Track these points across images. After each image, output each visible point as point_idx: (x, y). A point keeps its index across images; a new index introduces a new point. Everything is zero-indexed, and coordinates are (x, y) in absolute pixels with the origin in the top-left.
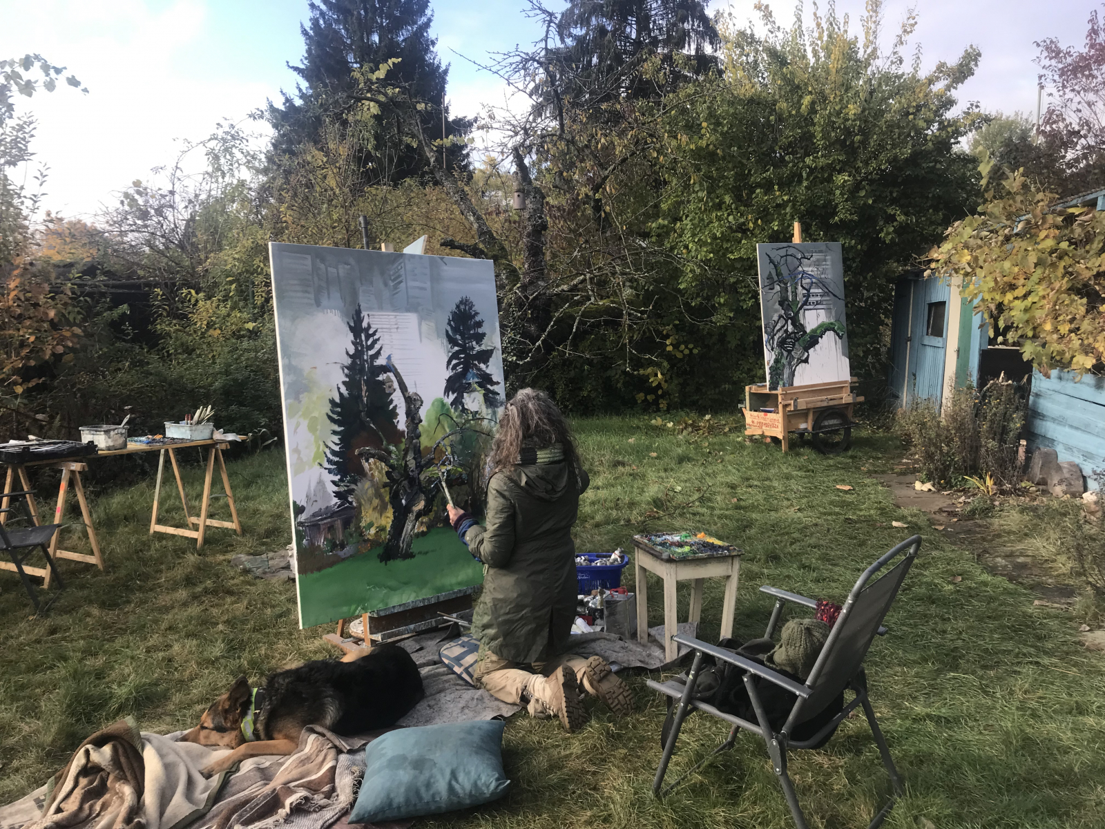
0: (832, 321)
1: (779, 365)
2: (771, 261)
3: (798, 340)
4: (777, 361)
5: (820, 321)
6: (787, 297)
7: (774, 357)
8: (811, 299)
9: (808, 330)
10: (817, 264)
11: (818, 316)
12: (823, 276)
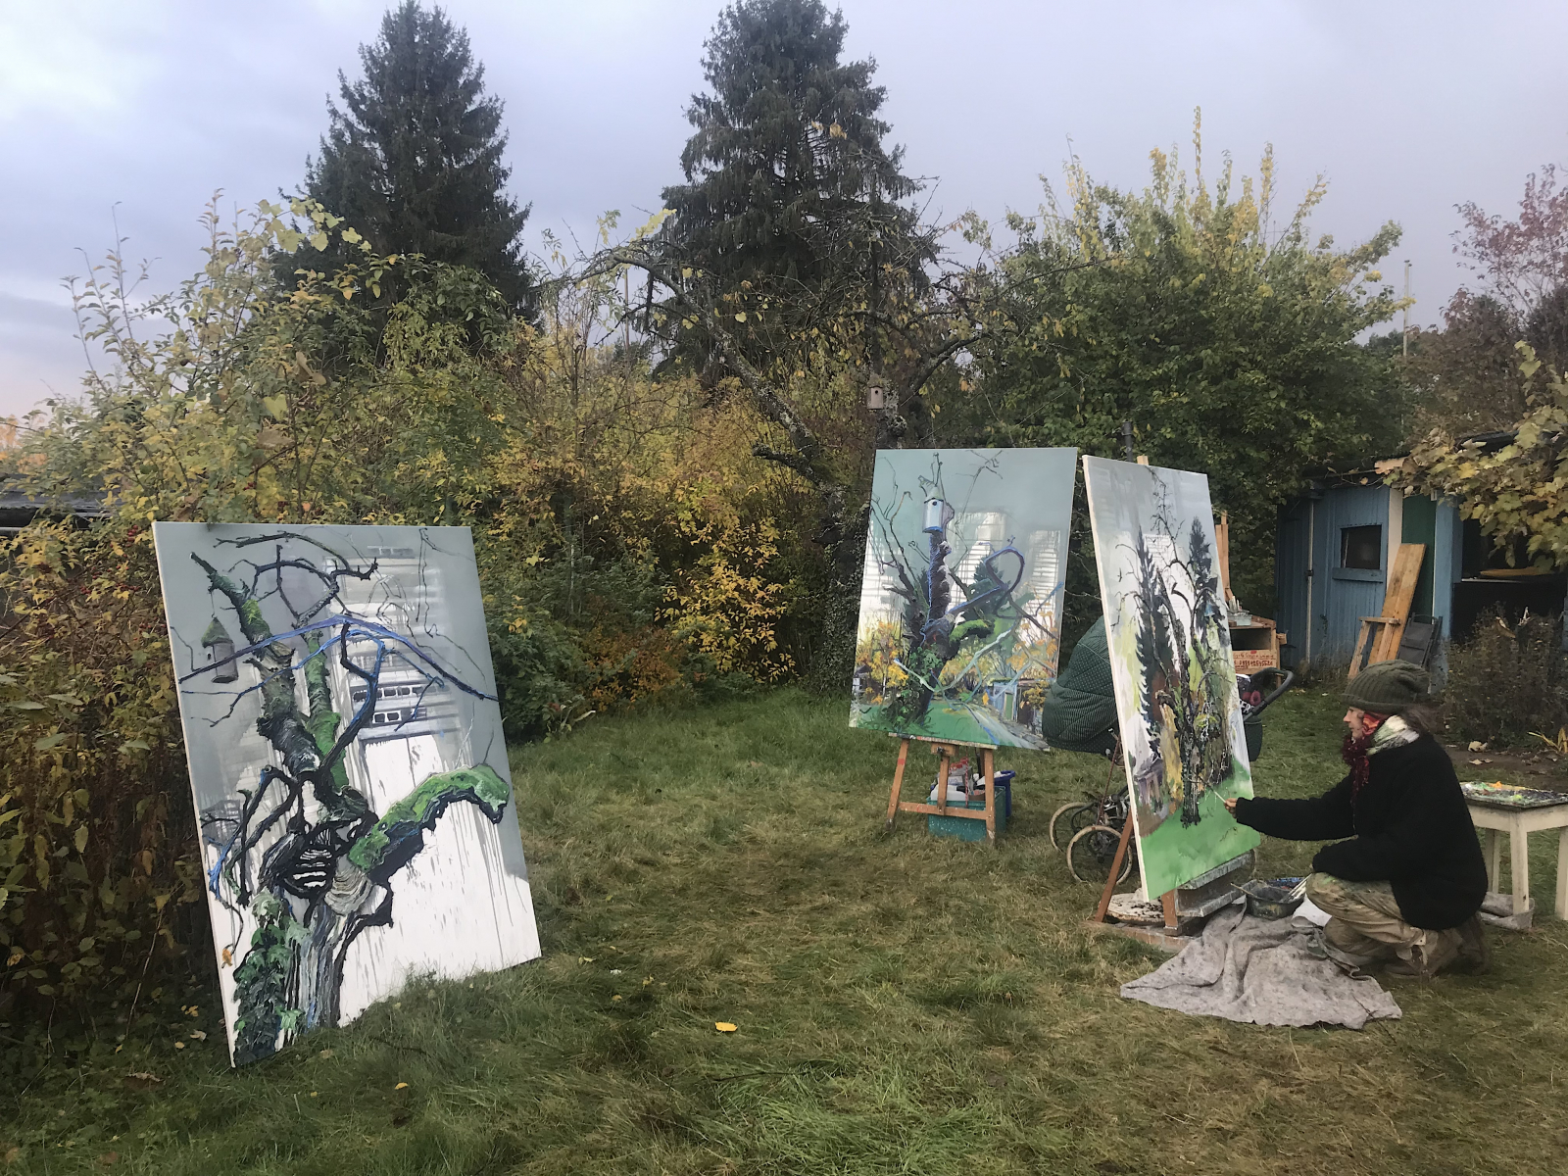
0: (464, 768)
1: (276, 953)
2: (217, 584)
3: (347, 847)
4: (265, 941)
5: (421, 774)
6: (293, 705)
7: (252, 926)
8: (383, 705)
9: (382, 809)
10: (396, 591)
11: (413, 757)
12: (419, 629)
